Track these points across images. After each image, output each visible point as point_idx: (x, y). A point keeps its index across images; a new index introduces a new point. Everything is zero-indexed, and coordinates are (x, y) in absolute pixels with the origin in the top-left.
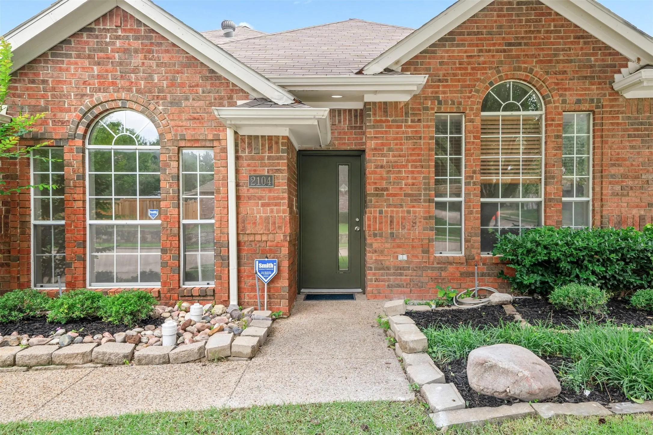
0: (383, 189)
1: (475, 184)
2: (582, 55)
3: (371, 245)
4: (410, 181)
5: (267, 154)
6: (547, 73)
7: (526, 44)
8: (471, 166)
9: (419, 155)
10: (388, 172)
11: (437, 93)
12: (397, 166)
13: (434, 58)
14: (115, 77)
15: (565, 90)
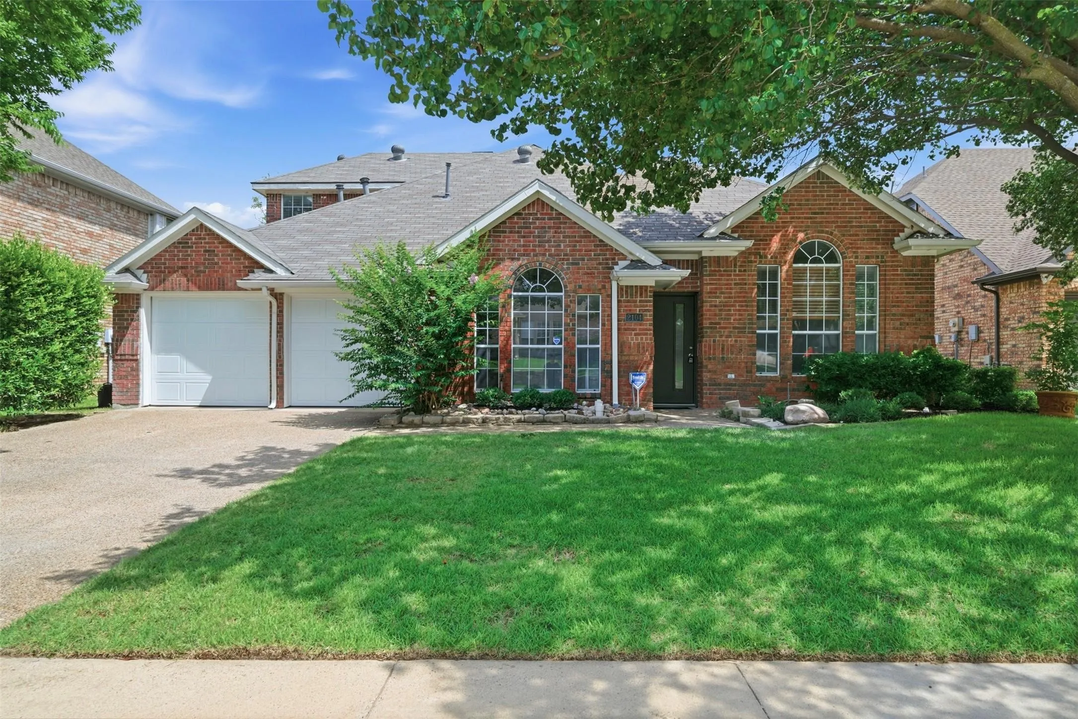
0: (716, 324)
1: (788, 319)
2: (870, 222)
3: (707, 366)
4: (737, 317)
5: (639, 299)
6: (844, 235)
7: (827, 213)
8: (785, 306)
9: (744, 297)
10: (720, 310)
11: (758, 249)
12: (727, 306)
13: (757, 223)
14: (534, 246)
15: (858, 248)
